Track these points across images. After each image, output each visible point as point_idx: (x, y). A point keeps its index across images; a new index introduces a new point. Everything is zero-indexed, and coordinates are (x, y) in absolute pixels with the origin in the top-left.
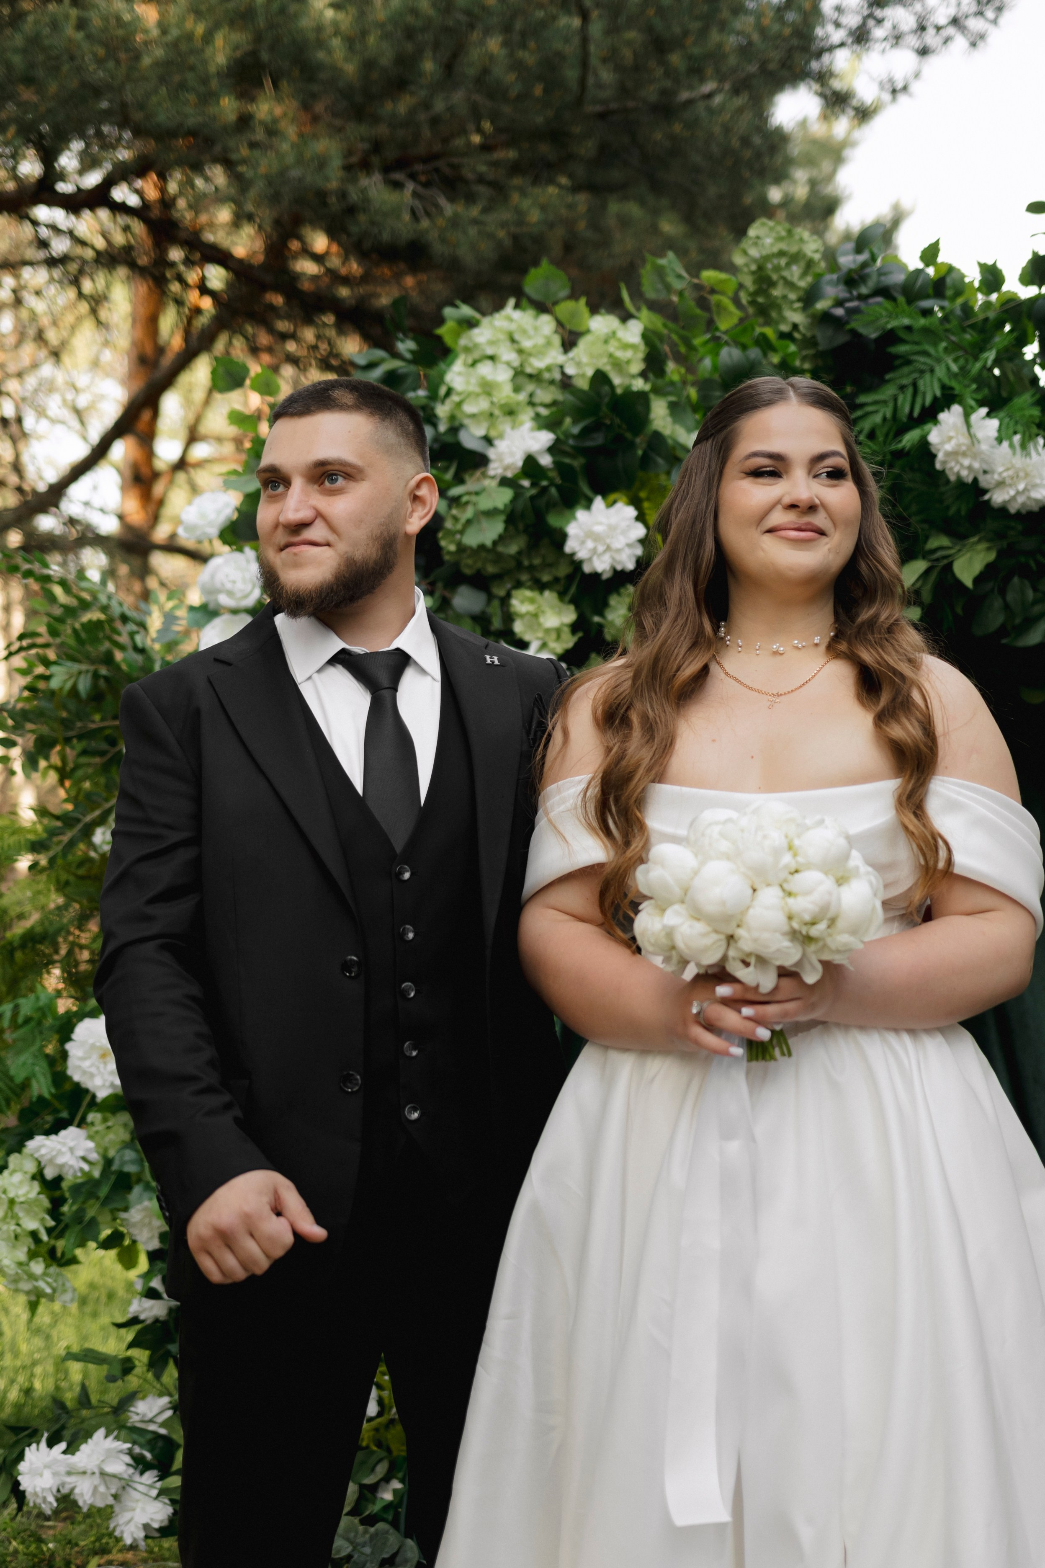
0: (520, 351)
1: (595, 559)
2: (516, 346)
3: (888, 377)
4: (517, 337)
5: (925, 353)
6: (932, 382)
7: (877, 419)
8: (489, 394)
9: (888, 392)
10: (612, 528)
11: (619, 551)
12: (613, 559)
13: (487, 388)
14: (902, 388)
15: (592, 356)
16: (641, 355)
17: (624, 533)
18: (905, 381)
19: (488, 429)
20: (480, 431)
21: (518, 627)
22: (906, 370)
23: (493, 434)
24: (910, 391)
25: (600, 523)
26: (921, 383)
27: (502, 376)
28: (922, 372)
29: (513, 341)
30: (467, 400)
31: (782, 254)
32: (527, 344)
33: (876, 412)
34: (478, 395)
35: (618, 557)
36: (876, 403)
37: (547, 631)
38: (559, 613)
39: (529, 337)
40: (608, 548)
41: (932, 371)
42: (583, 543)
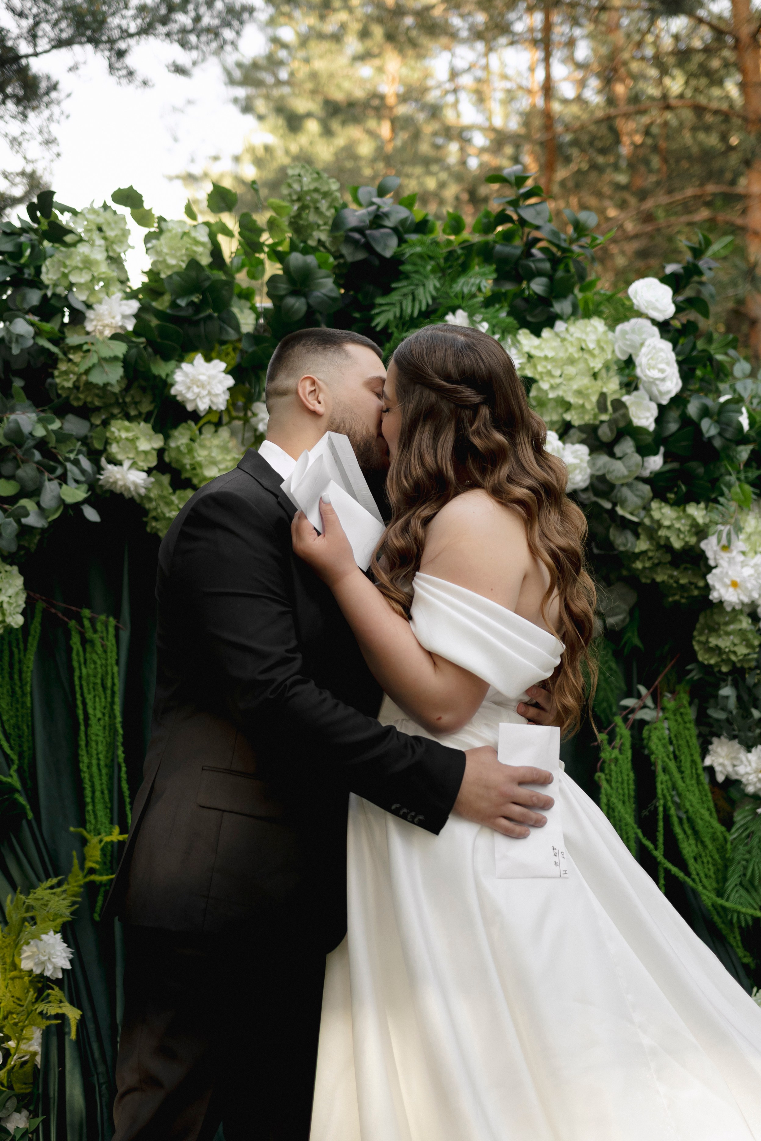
0: (105, 238)
1: (198, 400)
2: (102, 234)
3: (394, 285)
4: (104, 228)
5: (416, 272)
6: (425, 292)
7: (390, 316)
8: (89, 269)
9: (395, 297)
10: (211, 377)
11: (217, 395)
12: (212, 402)
13: (88, 264)
14: (405, 295)
15: (171, 248)
16: (208, 252)
17: (220, 382)
18: (405, 290)
19: (88, 297)
20: (83, 297)
21: (114, 449)
22: (404, 283)
23: (92, 300)
24: (410, 298)
25: (203, 374)
26: (416, 293)
27: (99, 255)
28: (417, 285)
29: (100, 229)
30: (73, 272)
31: (316, 190)
32: (110, 233)
33: (388, 311)
34: (81, 270)
35: (215, 400)
36: (387, 304)
37: (138, 453)
38: (150, 440)
39: (112, 229)
40: (209, 393)
41: (424, 285)
42: (189, 388)
